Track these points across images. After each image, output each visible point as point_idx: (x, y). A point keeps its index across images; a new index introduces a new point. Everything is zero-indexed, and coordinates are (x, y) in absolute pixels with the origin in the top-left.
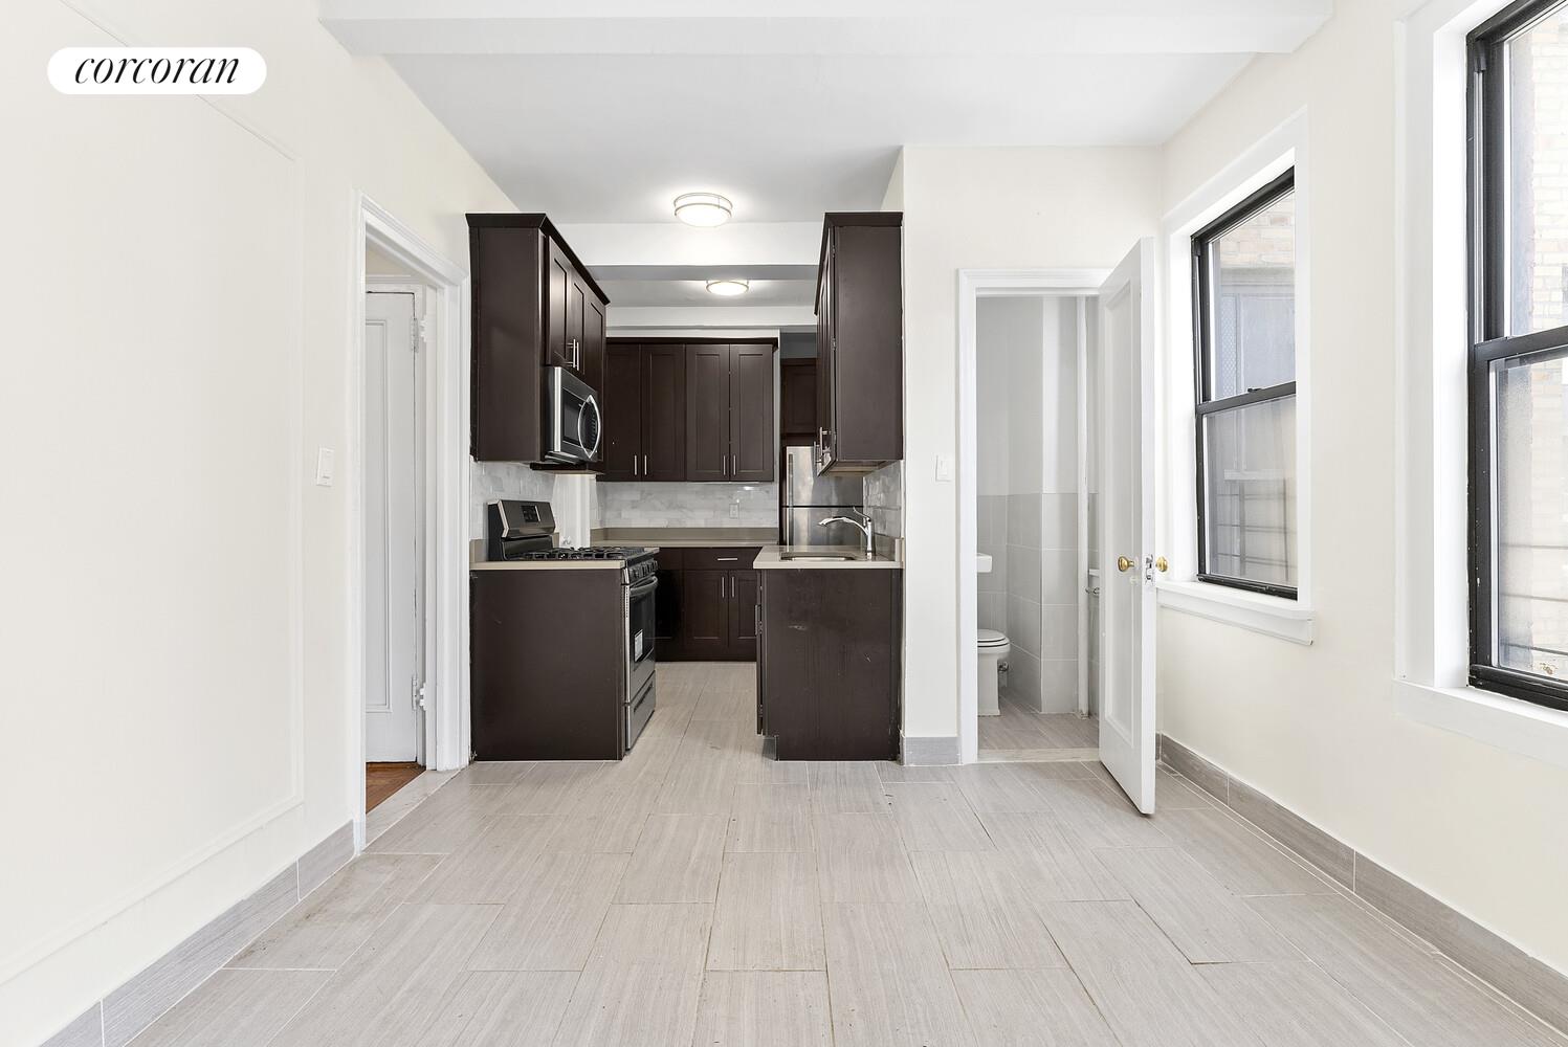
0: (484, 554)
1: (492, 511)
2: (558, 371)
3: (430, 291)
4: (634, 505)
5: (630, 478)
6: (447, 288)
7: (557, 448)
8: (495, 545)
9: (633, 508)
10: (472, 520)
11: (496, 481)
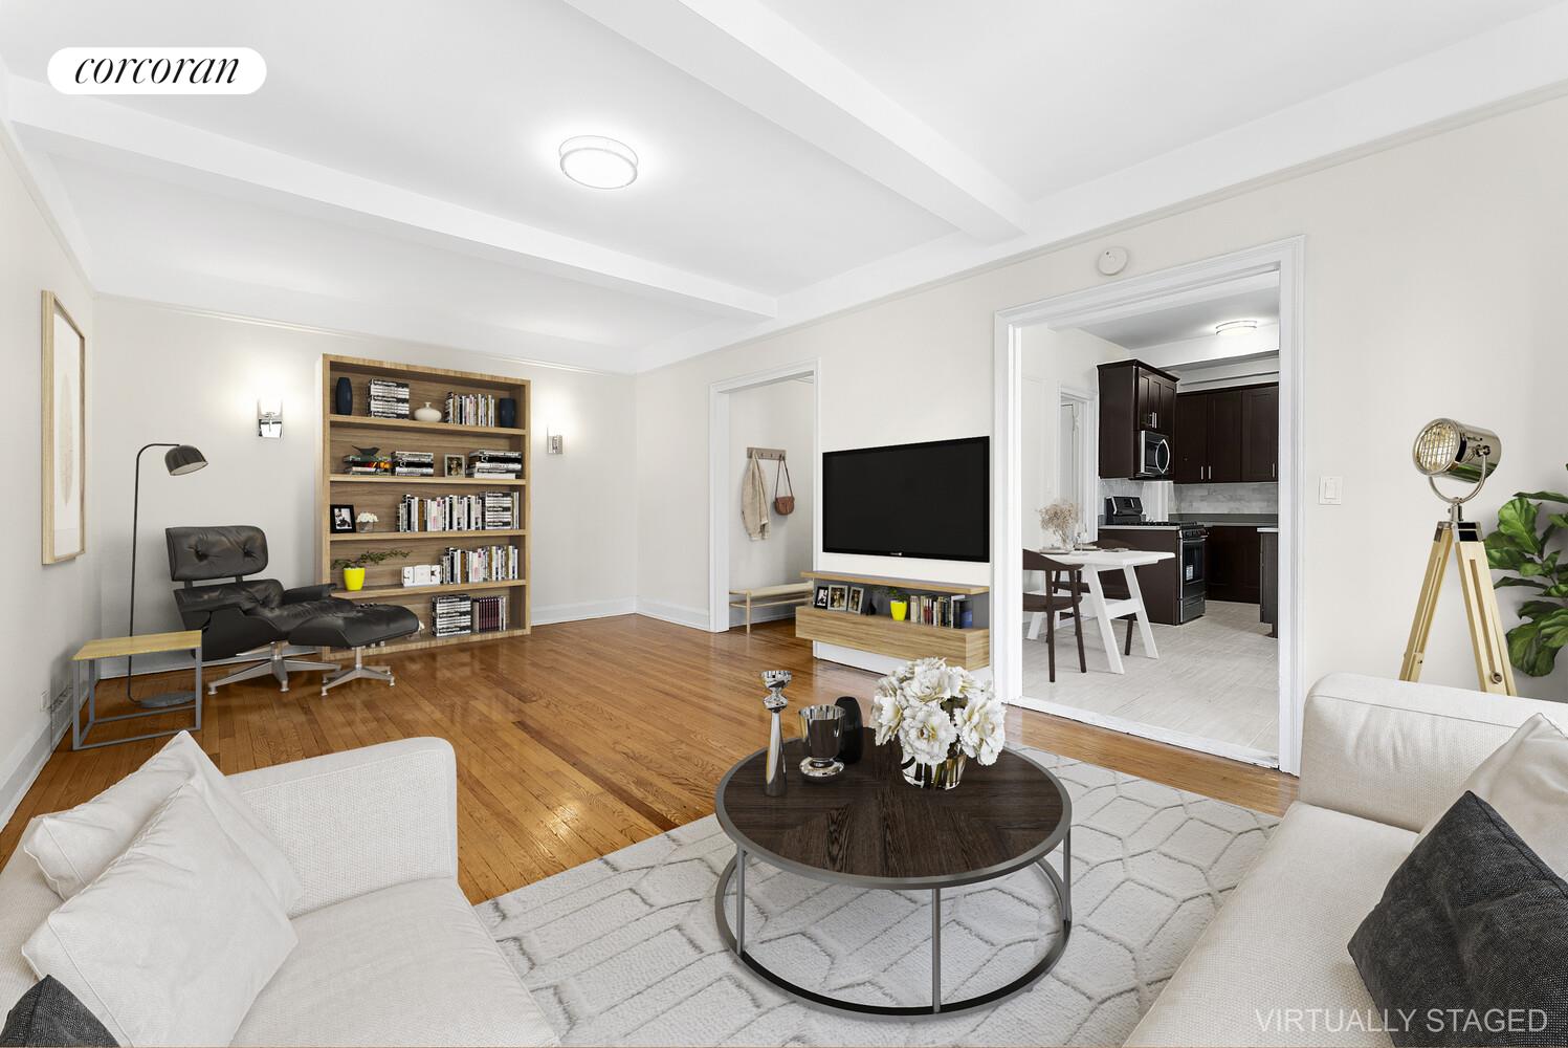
0: (1104, 522)
1: (1108, 502)
2: (1143, 432)
3: (1080, 405)
4: (1203, 499)
5: (1198, 481)
6: (1088, 402)
7: (1143, 471)
8: (1109, 517)
9: (1202, 500)
10: (1099, 505)
11: (1111, 487)
